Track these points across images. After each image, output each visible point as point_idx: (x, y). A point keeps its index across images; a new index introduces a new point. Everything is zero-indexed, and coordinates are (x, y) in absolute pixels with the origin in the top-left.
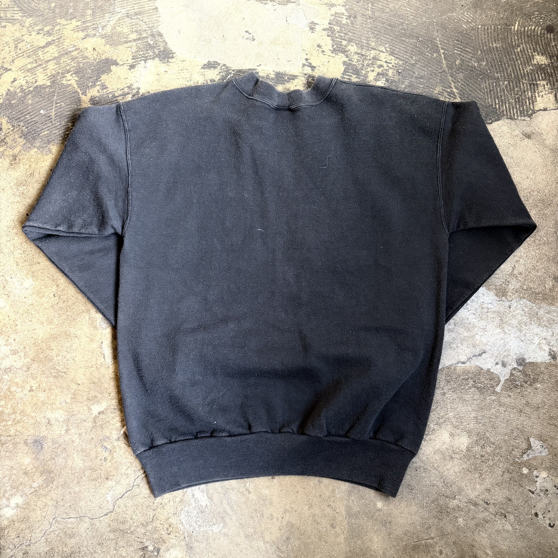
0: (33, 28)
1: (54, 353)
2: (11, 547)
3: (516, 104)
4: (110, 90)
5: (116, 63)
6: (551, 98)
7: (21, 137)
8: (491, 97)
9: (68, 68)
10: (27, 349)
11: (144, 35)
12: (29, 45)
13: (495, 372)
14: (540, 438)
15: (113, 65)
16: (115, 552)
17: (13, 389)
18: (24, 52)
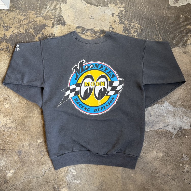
0: (19, 13)
1: (25, 123)
2: (10, 186)
3: (181, 42)
4: (45, 35)
8: (172, 39)
9: (31, 27)
10: (16, 121)
11: (57, 17)
12: (18, 20)
13: (172, 132)
14: (186, 154)
15: (46, 26)
16: (45, 189)
17: (11, 134)
18: (16, 22)
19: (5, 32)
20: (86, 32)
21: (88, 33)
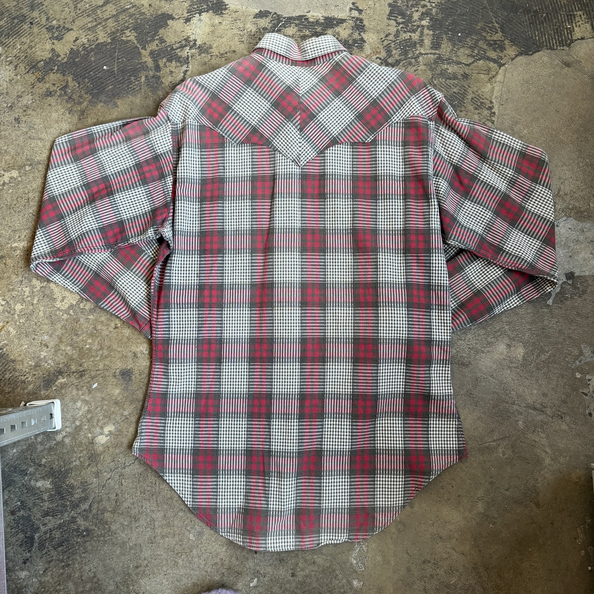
2: (107, 470)
3: (554, 35)
4: (168, 44)
5: (171, 17)
6: (588, 28)
7: (86, 93)
8: (531, 29)
9: (126, 24)
12: (87, 6)
14: (591, 345)
15: (169, 19)
17: (99, 327)
18: (83, 12)
19: (53, 44)
20: (285, 27)
21: (292, 28)
